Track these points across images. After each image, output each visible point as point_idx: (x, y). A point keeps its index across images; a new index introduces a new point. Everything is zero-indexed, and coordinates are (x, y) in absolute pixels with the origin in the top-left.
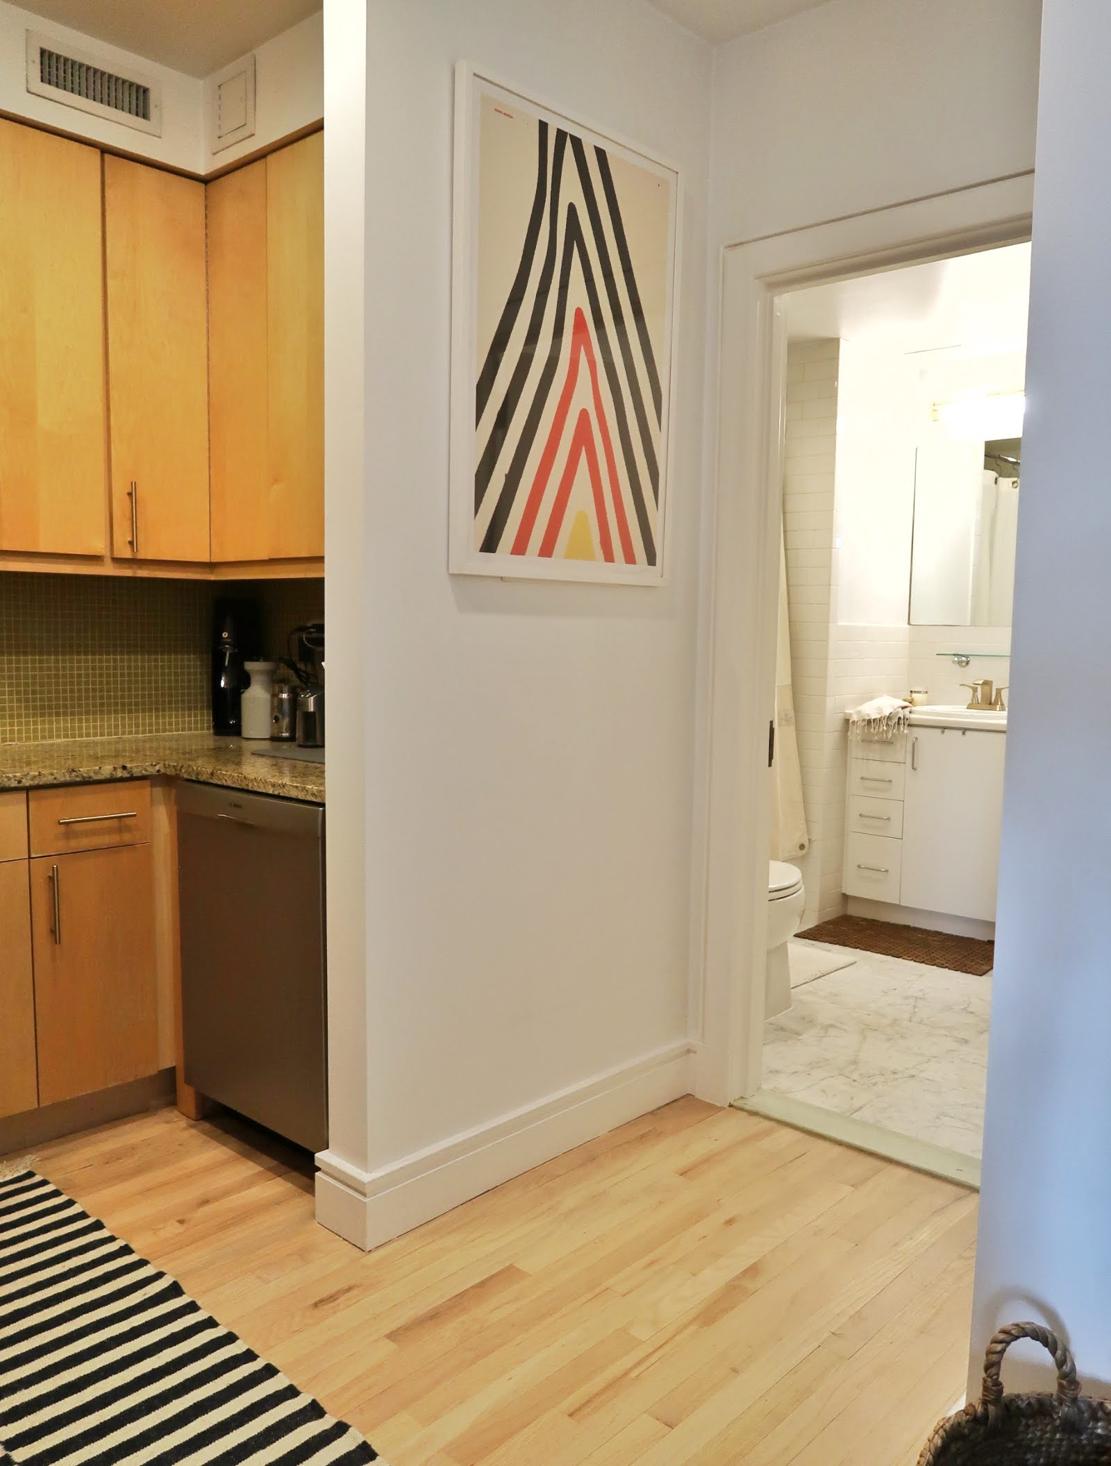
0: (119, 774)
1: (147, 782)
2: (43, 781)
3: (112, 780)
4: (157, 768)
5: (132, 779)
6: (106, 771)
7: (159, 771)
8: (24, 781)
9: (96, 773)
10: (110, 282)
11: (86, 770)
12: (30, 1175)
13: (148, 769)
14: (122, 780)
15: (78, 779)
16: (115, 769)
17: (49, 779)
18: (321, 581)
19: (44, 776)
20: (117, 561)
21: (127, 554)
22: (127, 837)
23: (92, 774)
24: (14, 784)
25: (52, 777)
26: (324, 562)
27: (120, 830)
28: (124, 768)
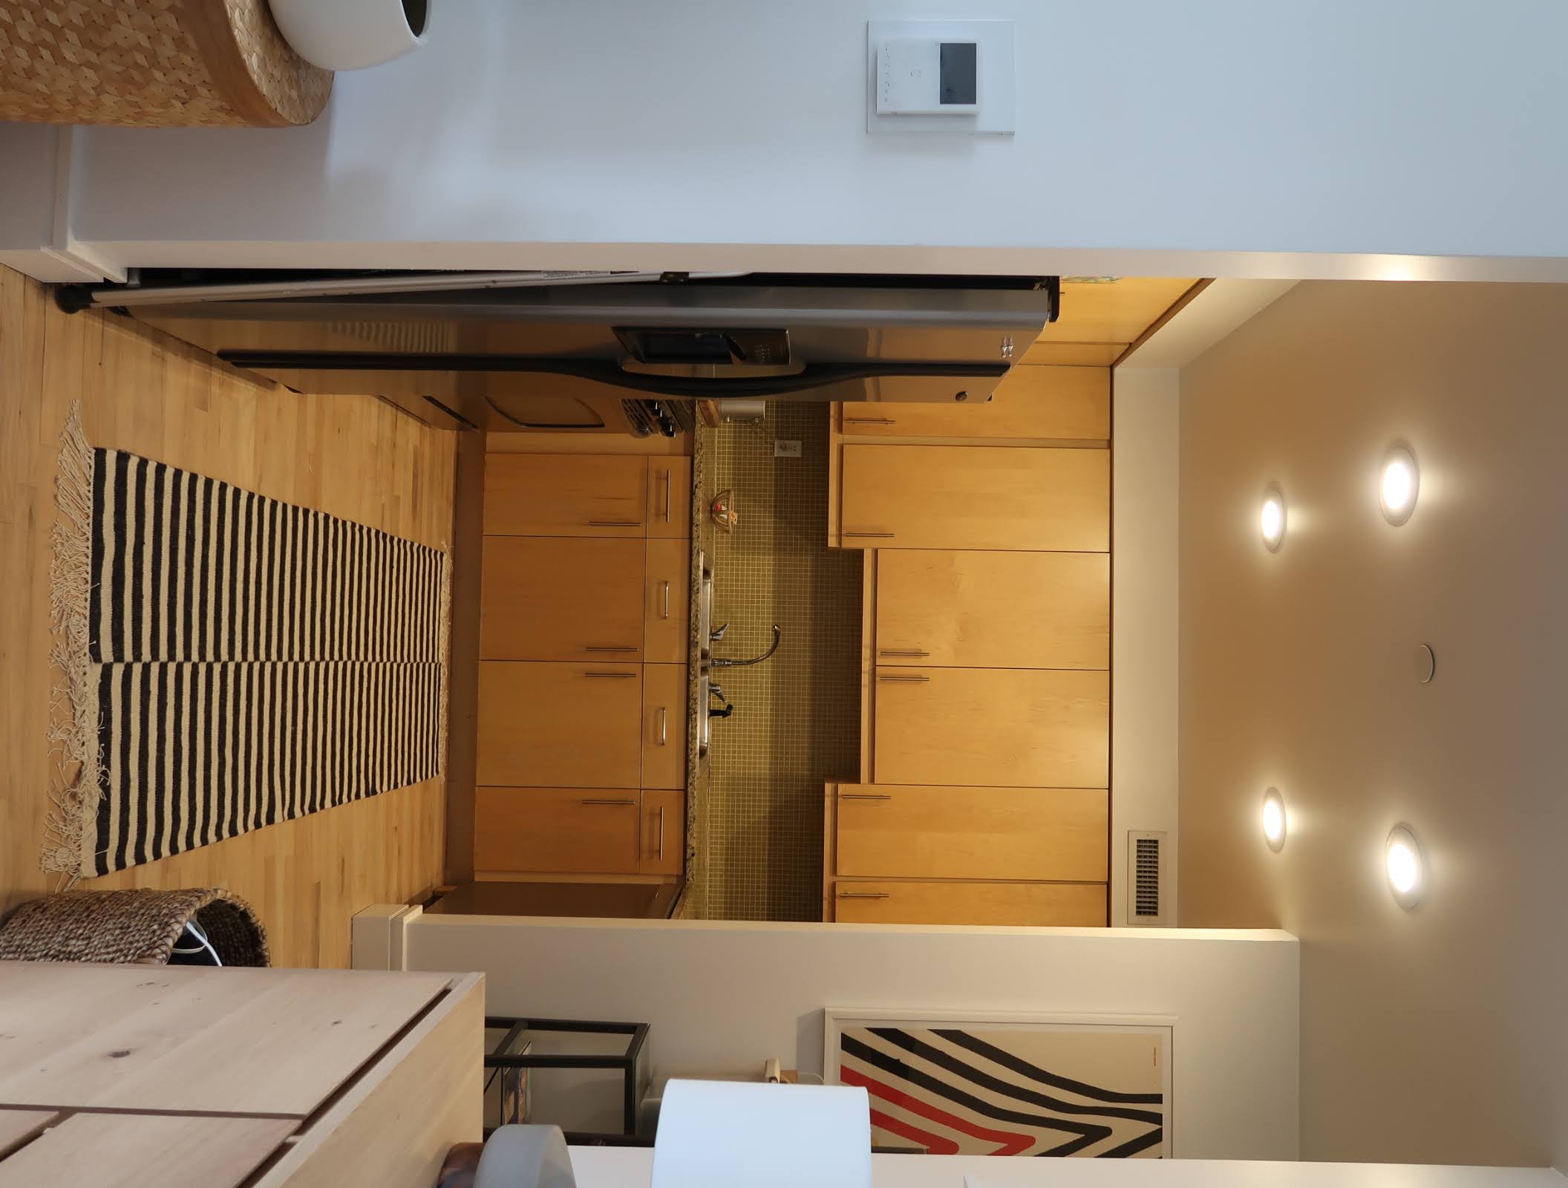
0: (689, 851)
1: (681, 873)
2: (690, 799)
3: (685, 845)
4: (691, 879)
5: (685, 860)
6: (692, 842)
7: (688, 880)
8: (691, 787)
9: (692, 835)
10: (1022, 886)
11: (694, 827)
12: (437, 772)
13: (691, 872)
14: (685, 852)
15: (689, 822)
16: (693, 848)
17: (690, 804)
18: (821, 921)
19: (693, 800)
20: (834, 885)
21: (838, 892)
22: (645, 855)
23: (691, 831)
24: (690, 781)
25: (692, 805)
26: (831, 922)
27: (651, 851)
28: (693, 855)
